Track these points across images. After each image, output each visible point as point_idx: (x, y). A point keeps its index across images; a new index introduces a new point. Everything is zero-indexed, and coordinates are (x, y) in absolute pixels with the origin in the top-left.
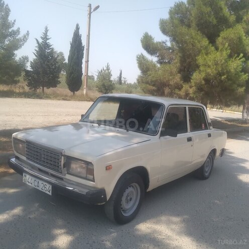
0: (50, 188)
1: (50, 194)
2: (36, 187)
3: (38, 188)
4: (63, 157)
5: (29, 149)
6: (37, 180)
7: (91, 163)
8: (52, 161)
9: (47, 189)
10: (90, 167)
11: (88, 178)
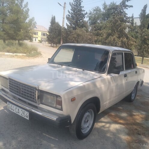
0: (28, 115)
1: (28, 119)
2: (17, 113)
3: (18, 114)
4: (37, 91)
5: (11, 84)
6: (18, 108)
7: (60, 96)
8: (26, 93)
9: (26, 115)
10: (59, 99)
11: (57, 107)
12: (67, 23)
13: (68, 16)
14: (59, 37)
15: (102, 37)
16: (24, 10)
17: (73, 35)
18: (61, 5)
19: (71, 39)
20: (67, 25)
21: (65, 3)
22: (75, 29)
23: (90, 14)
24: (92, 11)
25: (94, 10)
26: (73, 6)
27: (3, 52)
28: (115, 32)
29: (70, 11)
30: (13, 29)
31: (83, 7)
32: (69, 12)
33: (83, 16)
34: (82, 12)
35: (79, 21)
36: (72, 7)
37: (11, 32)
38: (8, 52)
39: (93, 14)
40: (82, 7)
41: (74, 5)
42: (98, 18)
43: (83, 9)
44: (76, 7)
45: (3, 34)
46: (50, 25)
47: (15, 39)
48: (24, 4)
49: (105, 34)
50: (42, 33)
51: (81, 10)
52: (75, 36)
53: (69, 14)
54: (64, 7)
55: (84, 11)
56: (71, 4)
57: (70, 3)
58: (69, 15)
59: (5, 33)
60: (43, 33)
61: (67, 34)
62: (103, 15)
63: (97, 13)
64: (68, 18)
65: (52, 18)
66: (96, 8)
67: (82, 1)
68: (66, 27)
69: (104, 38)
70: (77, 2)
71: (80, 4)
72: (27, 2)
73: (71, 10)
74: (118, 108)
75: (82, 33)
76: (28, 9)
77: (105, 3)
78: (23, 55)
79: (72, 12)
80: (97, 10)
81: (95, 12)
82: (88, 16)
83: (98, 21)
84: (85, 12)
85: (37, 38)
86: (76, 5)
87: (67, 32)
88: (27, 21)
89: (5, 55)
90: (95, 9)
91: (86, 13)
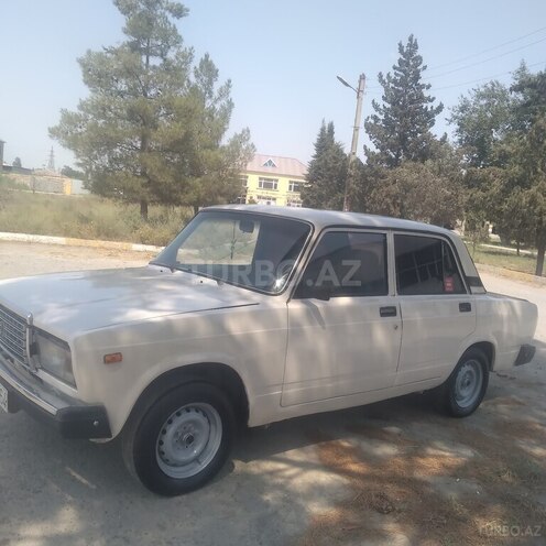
0: (6, 397)
1: (6, 410)
4: (28, 330)
9: (3, 400)
12: (365, 147)
13: (372, 121)
14: (340, 196)
15: (484, 190)
16: (218, 107)
17: (387, 185)
18: (346, 84)
19: (380, 202)
20: (367, 152)
21: (363, 77)
22: (394, 163)
23: (463, 109)
24: (471, 99)
25: (481, 96)
26: (391, 85)
27: (129, 240)
28: (536, 172)
29: (381, 103)
30: (172, 169)
31: (429, 87)
32: (376, 107)
33: (429, 118)
34: (425, 105)
35: (414, 134)
36: (387, 90)
37: (166, 178)
38: (143, 241)
39: (475, 111)
40: (423, 86)
41: (395, 81)
42: (494, 124)
43: (426, 93)
44: (401, 88)
45: (139, 186)
46: (315, 153)
47: (178, 203)
48: (216, 87)
49: (497, 182)
50: (291, 182)
51: (421, 98)
52: (395, 189)
53: (377, 114)
54: (359, 91)
55: (431, 101)
56: (384, 77)
57: (380, 76)
58: (375, 118)
59: (146, 181)
60: (296, 183)
61: (366, 183)
62: (515, 110)
63: (488, 105)
64: (369, 128)
65: (323, 130)
66: (490, 86)
67: (425, 68)
68: (364, 160)
69: (491, 196)
70: (404, 72)
71: (417, 77)
72: (230, 81)
73: (384, 99)
74: (386, 429)
75: (418, 178)
76: (231, 104)
77: (523, 68)
78: (189, 254)
79: (388, 106)
80: (492, 93)
81: (484, 102)
82: (456, 118)
83: (496, 135)
84: (435, 104)
85: (274, 199)
86: (403, 82)
87: (364, 176)
88: (225, 141)
89: (131, 252)
90: (482, 90)
91: (440, 108)
